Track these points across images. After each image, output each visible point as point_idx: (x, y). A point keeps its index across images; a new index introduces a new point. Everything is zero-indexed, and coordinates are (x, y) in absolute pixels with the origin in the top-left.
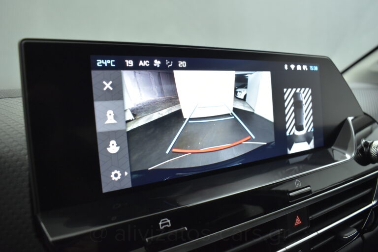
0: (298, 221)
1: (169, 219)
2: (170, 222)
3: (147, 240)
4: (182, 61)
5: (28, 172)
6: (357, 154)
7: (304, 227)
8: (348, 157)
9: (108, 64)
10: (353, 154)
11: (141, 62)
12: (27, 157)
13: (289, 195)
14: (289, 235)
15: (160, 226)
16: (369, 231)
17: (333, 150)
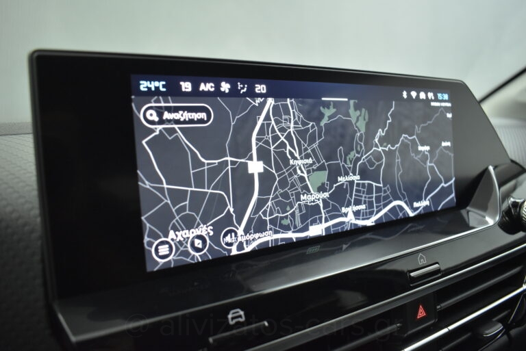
0: (421, 313)
1: (242, 310)
2: (245, 314)
3: (211, 340)
4: (260, 84)
5: (39, 243)
6: (502, 217)
7: (429, 321)
8: (491, 221)
9: (156, 87)
10: (497, 218)
11: (202, 85)
12: (39, 220)
13: (410, 276)
14: (410, 332)
15: (230, 320)
16: (518, 327)
17: (468, 212)
